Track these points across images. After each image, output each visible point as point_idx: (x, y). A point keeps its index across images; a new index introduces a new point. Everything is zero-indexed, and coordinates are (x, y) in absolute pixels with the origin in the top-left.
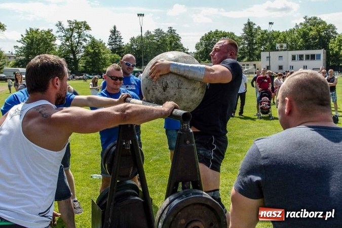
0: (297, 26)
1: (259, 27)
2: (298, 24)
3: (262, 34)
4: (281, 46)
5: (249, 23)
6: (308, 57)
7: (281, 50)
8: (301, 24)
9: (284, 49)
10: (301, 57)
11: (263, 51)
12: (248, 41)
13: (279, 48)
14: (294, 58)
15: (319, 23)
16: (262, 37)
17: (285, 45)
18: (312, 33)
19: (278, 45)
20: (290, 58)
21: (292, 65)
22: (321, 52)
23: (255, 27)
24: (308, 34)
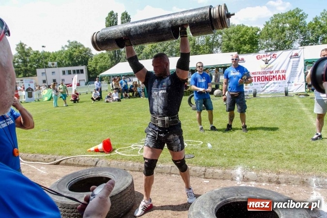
0: (63, 47)
1: (30, 48)
2: (64, 46)
3: (35, 54)
4: (53, 64)
5: (21, 44)
6: (74, 72)
7: (54, 67)
8: (66, 46)
9: (55, 66)
10: (69, 72)
11: (37, 68)
12: (22, 59)
13: (51, 66)
14: (64, 73)
15: (79, 46)
16: (36, 56)
17: (56, 63)
18: (76, 54)
19: (50, 63)
20: (61, 73)
21: (63, 78)
22: (83, 68)
23: (27, 47)
24: (73, 54)
